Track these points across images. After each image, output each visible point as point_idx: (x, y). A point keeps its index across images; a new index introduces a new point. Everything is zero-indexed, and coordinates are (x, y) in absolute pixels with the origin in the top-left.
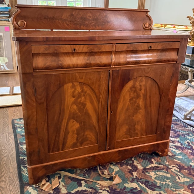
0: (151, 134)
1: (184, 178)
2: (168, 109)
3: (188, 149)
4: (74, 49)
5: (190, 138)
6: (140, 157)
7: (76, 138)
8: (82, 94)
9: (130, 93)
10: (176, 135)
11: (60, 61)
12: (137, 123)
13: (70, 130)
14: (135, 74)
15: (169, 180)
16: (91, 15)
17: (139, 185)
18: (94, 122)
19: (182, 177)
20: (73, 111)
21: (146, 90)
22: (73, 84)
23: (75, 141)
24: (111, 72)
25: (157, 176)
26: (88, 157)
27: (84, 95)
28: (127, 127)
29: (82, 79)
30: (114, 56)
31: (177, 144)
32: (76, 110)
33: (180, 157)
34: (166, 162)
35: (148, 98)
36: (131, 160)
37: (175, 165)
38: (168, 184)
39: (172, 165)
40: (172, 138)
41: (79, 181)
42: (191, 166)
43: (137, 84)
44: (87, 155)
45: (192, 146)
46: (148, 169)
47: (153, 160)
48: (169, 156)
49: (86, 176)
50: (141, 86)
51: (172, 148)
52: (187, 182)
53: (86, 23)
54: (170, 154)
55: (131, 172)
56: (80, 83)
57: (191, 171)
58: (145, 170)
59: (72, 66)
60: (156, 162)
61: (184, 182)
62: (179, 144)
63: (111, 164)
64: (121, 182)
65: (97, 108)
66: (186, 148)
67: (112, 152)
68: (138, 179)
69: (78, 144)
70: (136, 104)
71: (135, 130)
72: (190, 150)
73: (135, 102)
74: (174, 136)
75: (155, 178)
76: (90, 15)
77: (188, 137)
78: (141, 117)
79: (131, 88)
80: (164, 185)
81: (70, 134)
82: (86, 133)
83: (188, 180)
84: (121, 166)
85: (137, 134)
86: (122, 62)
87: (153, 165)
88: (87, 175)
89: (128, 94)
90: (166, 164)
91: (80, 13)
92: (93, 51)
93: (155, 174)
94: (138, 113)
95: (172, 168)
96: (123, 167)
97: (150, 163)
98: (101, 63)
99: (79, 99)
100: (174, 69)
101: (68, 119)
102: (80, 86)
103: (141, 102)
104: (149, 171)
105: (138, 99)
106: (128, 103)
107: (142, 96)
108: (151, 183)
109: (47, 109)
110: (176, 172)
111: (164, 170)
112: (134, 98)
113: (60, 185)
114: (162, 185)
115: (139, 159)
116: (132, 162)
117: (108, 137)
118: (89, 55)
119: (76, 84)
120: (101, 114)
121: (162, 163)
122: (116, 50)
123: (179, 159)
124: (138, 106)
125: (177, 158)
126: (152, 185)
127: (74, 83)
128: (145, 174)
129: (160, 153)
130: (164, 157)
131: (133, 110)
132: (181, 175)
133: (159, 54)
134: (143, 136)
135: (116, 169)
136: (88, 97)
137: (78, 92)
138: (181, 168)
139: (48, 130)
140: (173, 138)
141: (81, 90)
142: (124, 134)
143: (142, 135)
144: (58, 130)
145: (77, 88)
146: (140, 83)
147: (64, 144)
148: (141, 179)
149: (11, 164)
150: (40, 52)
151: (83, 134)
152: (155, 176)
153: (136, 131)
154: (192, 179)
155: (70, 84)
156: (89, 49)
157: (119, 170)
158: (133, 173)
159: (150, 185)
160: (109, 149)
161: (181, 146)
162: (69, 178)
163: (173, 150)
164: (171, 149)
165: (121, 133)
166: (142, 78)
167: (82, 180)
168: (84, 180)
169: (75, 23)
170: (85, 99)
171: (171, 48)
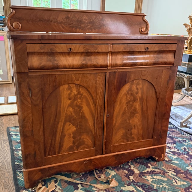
0: (148, 139)
1: (181, 181)
3: (185, 154)
5: (186, 144)
6: (136, 162)
7: (72, 142)
8: (79, 96)
9: (127, 96)
10: (172, 141)
11: (56, 60)
12: (133, 127)
13: (66, 133)
14: (132, 77)
15: (166, 184)
16: (87, 18)
17: (135, 188)
18: (90, 125)
19: (178, 180)
20: (69, 114)
21: (143, 92)
22: (69, 86)
23: (71, 144)
24: (108, 74)
25: (153, 180)
26: (84, 161)
27: (80, 98)
28: (124, 131)
29: (78, 80)
30: (110, 56)
31: (173, 150)
32: (72, 113)
33: (177, 162)
34: (163, 167)
35: (145, 101)
36: (128, 165)
37: (172, 169)
38: (165, 187)
39: (169, 170)
40: (168, 144)
41: (76, 185)
42: (188, 170)
43: (134, 87)
44: (83, 159)
45: (189, 151)
46: (145, 173)
47: (149, 165)
48: (166, 161)
50: (137, 89)
51: (169, 153)
52: (184, 185)
53: (82, 26)
54: (166, 159)
55: (127, 176)
56: (76, 84)
57: (188, 175)
58: (142, 174)
59: (68, 66)
60: (152, 166)
61: (180, 185)
62: (176, 150)
63: (108, 168)
64: (118, 185)
65: (94, 111)
66: (182, 153)
67: (109, 156)
68: (135, 182)
69: (75, 148)
70: (133, 108)
71: (131, 134)
72: (187, 155)
73: (132, 106)
74: (170, 142)
75: (152, 182)
77: (184, 143)
78: (137, 121)
79: (127, 92)
80: (161, 188)
81: (66, 137)
82: (82, 137)
83: (185, 183)
84: (118, 171)
85: (133, 138)
86: (118, 64)
87: (149, 170)
88: (83, 179)
89: (125, 97)
90: (162, 168)
91: (76, 15)
92: (89, 51)
93: (152, 178)
94: (135, 117)
95: (168, 173)
96: (120, 171)
97: (147, 167)
98: (98, 64)
99: (76, 102)
100: (171, 72)
101: (64, 121)
102: (76, 88)
103: (137, 105)
104: (145, 175)
105: (135, 103)
106: (125, 106)
107: (139, 99)
108: (148, 186)
109: (43, 110)
110: (173, 176)
111: (161, 174)
112: (131, 102)
113: (57, 189)
114: (159, 188)
115: (135, 164)
116: (128, 166)
117: (105, 141)
118: (85, 56)
120: (97, 117)
121: (159, 168)
122: (113, 51)
123: (175, 164)
124: (135, 110)
125: (174, 163)
126: (149, 188)
127: (70, 85)
128: (141, 177)
129: (157, 158)
130: (160, 162)
131: (130, 113)
132: (177, 179)
133: (156, 56)
134: (140, 140)
135: (113, 173)
136: (84, 100)
137: (75, 94)
138: (177, 172)
139: (44, 132)
140: (170, 144)
141: (77, 93)
142: (121, 138)
143: (138, 139)
144: (54, 133)
145: (73, 90)
146: (136, 87)
147: (60, 147)
148: (138, 182)
149: (6, 170)
150: (35, 51)
151: (79, 137)
152: (152, 180)
153: (133, 136)
154: (188, 182)
155: (66, 86)
157: (115, 174)
158: (130, 177)
159: (146, 189)
160: (105, 154)
161: (177, 152)
162: (66, 182)
163: (170, 155)
164: (168, 154)
165: (118, 136)
166: (139, 81)
167: (78, 184)
169: (70, 26)
170: (82, 101)
171: (168, 50)
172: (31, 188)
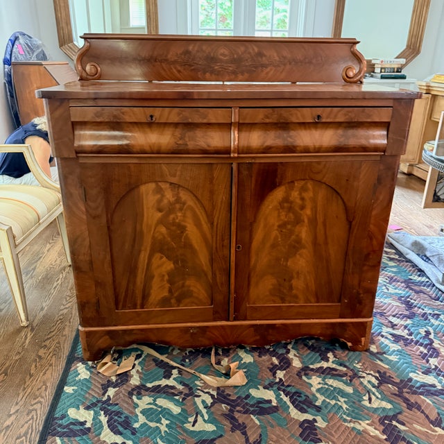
1: (382, 400)
2: (369, 254)
3: (421, 345)
4: (152, 116)
5: (437, 323)
6: (306, 345)
7: (167, 289)
8: (178, 206)
9: (279, 213)
10: (407, 313)
11: (126, 138)
12: (295, 276)
13: (156, 273)
14: (289, 174)
15: (346, 400)
16: (226, 53)
17: (278, 396)
18: (203, 263)
19: (377, 398)
20: (159, 238)
21: (314, 210)
22: (157, 185)
23: (166, 294)
24: (235, 166)
25: (324, 386)
26: (191, 327)
27: (181, 209)
28: (274, 281)
29: (174, 176)
30: (236, 132)
31: (398, 332)
32: (166, 236)
33: (393, 358)
34: (358, 363)
35: (320, 226)
36: (286, 347)
37: (375, 372)
38: (341, 406)
39: (368, 372)
40: (395, 318)
41: (170, 369)
42: (410, 380)
43: (295, 194)
44: (189, 324)
45: (434, 340)
46: (312, 370)
47: (330, 355)
48: (372, 353)
49: (185, 361)
50: (303, 199)
51: (386, 338)
52: (384, 409)
53: (216, 67)
54: (373, 348)
55: (273, 370)
56: (171, 184)
57: (405, 390)
58: (305, 370)
60: (335, 359)
61: (377, 408)
62: (405, 333)
63: (242, 347)
64: (244, 384)
65: (209, 236)
66: (417, 342)
67: (242, 325)
68: (283, 385)
69: (173, 301)
70: (293, 237)
71: (291, 288)
72: (425, 347)
73: (291, 232)
74: (401, 315)
75: (318, 390)
76: (225, 51)
77: (433, 321)
78: (304, 265)
79: (281, 204)
80: (329, 407)
81: (155, 279)
82: (188, 283)
83: (389, 406)
84: (260, 356)
85: (296, 297)
86: (254, 147)
87: (325, 365)
88: (187, 360)
89: (276, 213)
90: (355, 367)
93: (321, 382)
94: (298, 256)
95: (364, 377)
96: (263, 357)
97: (322, 359)
98: (209, 146)
99: (172, 216)
100: (382, 167)
101: (150, 251)
102: (172, 190)
103: (304, 233)
104: (310, 374)
105: (297, 227)
106: (275, 233)
107: (306, 220)
108: (304, 398)
109: (109, 228)
110: (369, 386)
111: (344, 378)
112: (289, 224)
113: (134, 370)
114: (326, 407)
115: (303, 348)
116: (285, 351)
117: (233, 296)
119: (163, 185)
120: (216, 248)
121: (347, 364)
122: (241, 122)
123: (389, 362)
124: (299, 241)
125: (387, 359)
126: (303, 402)
127: (160, 184)
128: (301, 377)
129: (349, 344)
130: (357, 353)
131: (287, 247)
132: (377, 394)
134: (311, 303)
135: (248, 358)
136: (189, 214)
137: (169, 201)
138: (383, 379)
139: (113, 267)
140: (398, 318)
141: (173, 199)
142: (268, 293)
143: (307, 300)
144: (132, 270)
145: (166, 193)
146: (300, 194)
147: (145, 297)
148: (288, 386)
151: (181, 282)
152: (320, 386)
153: (294, 292)
154: (398, 406)
155: (152, 186)
156: (181, 116)
157: (252, 361)
158: (278, 372)
159: (300, 402)
160: (235, 319)
161: (407, 336)
162: (155, 360)
163: (386, 342)
164: (383, 340)
165: (261, 290)
166: (306, 183)
167: (174, 368)
168: (178, 368)
169: (193, 68)
170: (184, 216)
171: (369, 120)
172: (93, 361)
